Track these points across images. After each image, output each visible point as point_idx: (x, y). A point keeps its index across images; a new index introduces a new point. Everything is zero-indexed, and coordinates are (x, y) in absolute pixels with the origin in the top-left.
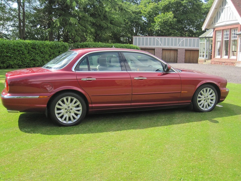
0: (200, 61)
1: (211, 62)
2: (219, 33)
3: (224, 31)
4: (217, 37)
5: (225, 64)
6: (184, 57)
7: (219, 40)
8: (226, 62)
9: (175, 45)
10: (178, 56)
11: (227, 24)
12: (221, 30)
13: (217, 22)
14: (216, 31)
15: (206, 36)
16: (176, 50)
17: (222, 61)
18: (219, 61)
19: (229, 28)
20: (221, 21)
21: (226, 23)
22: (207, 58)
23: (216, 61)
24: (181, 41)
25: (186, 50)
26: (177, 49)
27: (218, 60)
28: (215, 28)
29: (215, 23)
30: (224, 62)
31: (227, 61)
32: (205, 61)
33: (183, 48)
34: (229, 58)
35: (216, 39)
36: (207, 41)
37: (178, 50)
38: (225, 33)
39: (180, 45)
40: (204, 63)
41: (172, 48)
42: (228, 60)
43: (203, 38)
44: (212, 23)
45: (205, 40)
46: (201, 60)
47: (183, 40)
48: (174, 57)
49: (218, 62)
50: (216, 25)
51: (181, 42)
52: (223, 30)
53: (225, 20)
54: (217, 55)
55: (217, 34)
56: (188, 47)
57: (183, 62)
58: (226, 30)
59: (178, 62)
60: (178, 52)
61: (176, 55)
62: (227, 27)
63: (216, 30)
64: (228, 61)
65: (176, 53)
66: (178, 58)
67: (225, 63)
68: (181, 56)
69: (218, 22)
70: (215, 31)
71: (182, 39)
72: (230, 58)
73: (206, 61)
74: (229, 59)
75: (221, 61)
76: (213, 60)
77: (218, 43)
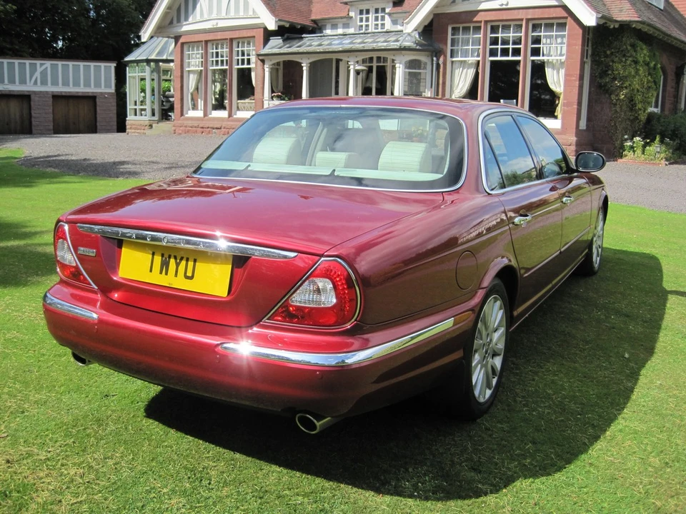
0: (134, 127)
1: (174, 128)
2: (193, 50)
3: (210, 45)
4: (186, 61)
5: (222, 133)
6: (52, 115)
7: (192, 68)
8: (224, 128)
9: (23, 81)
10: (33, 114)
11: (219, 26)
12: (202, 41)
13: (186, 19)
14: (183, 44)
15: (149, 58)
16: (25, 98)
17: (211, 126)
18: (201, 125)
19: (228, 37)
20: (198, 18)
21: (217, 24)
22: (156, 118)
23: (191, 125)
24: (39, 70)
25: (57, 98)
26: (27, 94)
27: (195, 124)
28: (180, 36)
29: (179, 21)
30: (218, 126)
31: (225, 123)
32: (151, 126)
33: (47, 92)
34: (230, 115)
35: (185, 65)
36: (152, 72)
37: (32, 97)
38: (212, 50)
39: (36, 83)
40: (148, 132)
41: (13, 91)
42: (229, 121)
43: (137, 64)
44: (171, 23)
45: (147, 68)
46: (137, 123)
47: (44, 67)
48: (22, 116)
49: (197, 127)
50: (185, 28)
51: (37, 74)
52: (206, 42)
53: (214, 16)
54: (189, 110)
55: (186, 53)
56: (60, 89)
57: (49, 130)
58: (217, 42)
59: (34, 131)
60: (32, 103)
61: (25, 112)
62: (219, 36)
63: (181, 40)
64: (229, 123)
65: (25, 105)
66: (33, 119)
67: (220, 128)
68: (42, 113)
69: (191, 20)
70: (179, 44)
71: (41, 65)
72: (235, 116)
73: (154, 125)
74: (231, 118)
75: (207, 126)
76: (179, 122)
77: (191, 76)
